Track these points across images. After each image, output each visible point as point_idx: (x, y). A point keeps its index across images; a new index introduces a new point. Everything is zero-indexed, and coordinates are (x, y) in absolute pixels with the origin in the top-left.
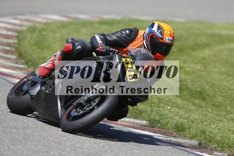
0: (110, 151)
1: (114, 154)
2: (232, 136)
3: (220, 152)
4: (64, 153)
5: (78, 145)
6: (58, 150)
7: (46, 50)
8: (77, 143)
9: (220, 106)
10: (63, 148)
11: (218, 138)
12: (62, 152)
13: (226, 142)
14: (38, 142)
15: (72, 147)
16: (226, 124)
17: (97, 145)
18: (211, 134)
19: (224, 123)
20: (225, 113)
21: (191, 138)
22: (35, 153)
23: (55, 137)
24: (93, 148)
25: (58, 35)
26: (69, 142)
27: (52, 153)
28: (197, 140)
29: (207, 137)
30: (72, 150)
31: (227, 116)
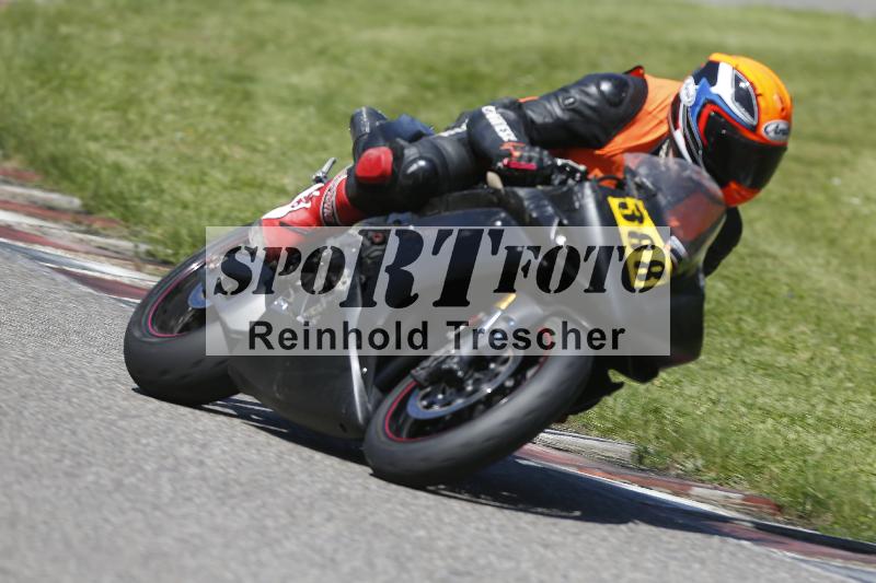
0: (304, 477)
1: (320, 486)
2: (761, 426)
3: (716, 488)
4: (133, 480)
5: (185, 451)
6: (112, 469)
7: (69, 95)
8: (181, 443)
9: (716, 315)
10: (131, 461)
11: (710, 434)
12: (127, 476)
13: (738, 451)
14: (36, 438)
15: (165, 458)
16: (740, 384)
17: (258, 450)
18: (681, 420)
19: (729, 378)
20: (736, 343)
21: (606, 433)
22: (27, 477)
23: (102, 420)
24: (243, 463)
25: (116, 37)
26: (151, 440)
27: (91, 478)
28: (629, 440)
29: (669, 429)
30: (162, 468)
31: (744, 352)
